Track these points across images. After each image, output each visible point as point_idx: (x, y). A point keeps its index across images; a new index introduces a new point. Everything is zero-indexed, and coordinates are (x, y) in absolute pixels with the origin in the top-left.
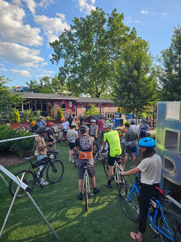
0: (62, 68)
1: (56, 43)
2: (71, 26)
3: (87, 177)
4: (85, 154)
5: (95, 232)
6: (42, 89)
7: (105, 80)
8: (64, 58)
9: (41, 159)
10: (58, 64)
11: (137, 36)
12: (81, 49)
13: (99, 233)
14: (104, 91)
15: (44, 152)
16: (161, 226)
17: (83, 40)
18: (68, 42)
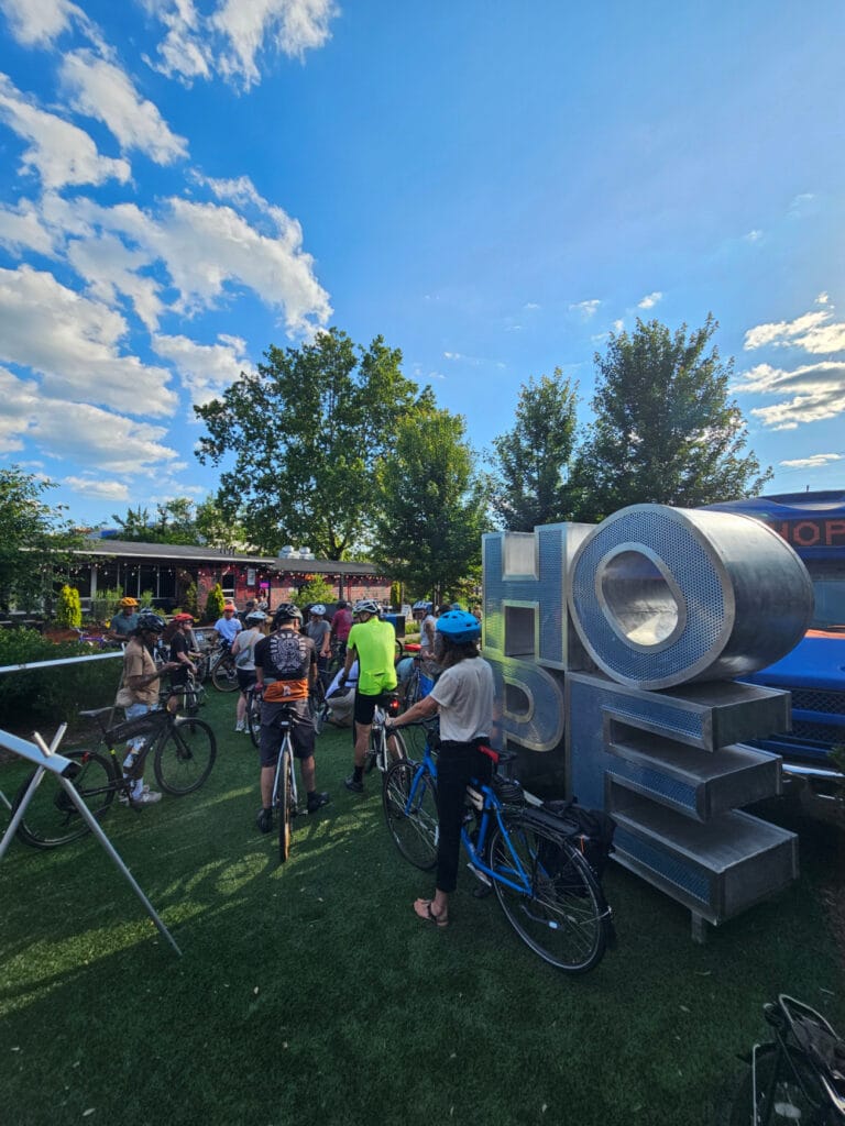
0: (230, 476)
1: (215, 407)
2: (261, 367)
3: (287, 754)
4: (286, 688)
5: (306, 917)
6: (164, 535)
7: (354, 513)
8: (237, 449)
9: (137, 715)
10: (219, 464)
11: (437, 407)
12: (287, 427)
13: (319, 915)
14: (352, 544)
15: (149, 693)
16: (498, 863)
17: (294, 405)
18: (250, 406)
